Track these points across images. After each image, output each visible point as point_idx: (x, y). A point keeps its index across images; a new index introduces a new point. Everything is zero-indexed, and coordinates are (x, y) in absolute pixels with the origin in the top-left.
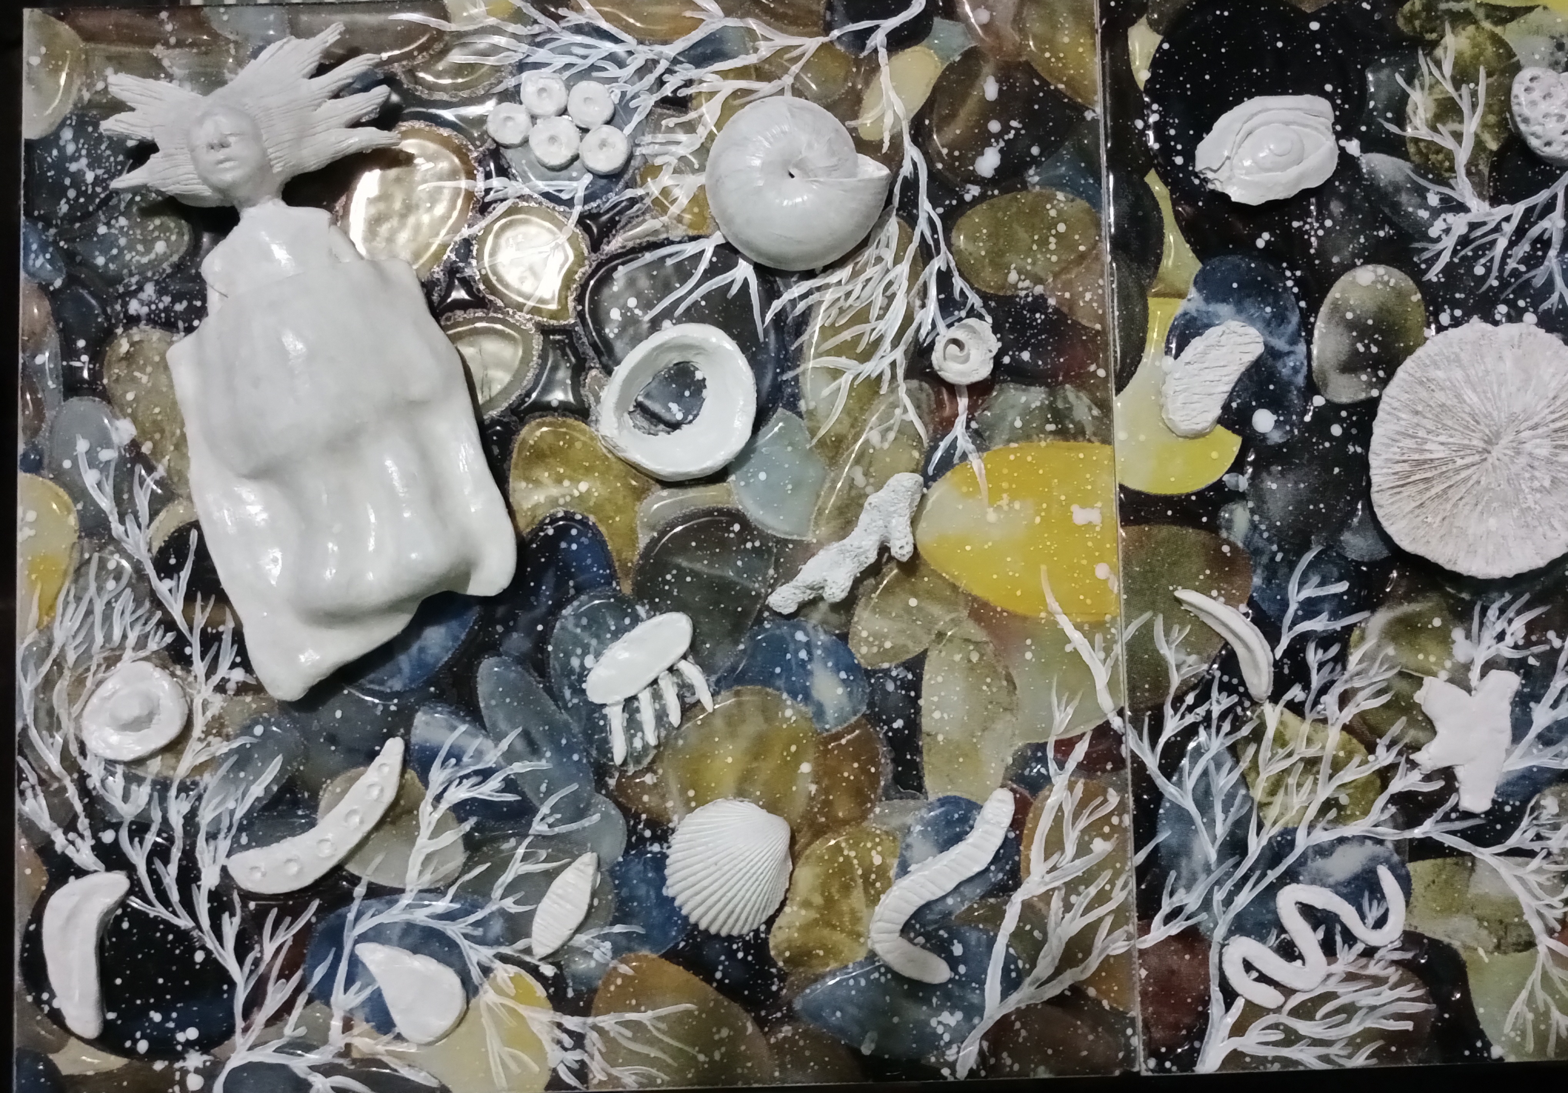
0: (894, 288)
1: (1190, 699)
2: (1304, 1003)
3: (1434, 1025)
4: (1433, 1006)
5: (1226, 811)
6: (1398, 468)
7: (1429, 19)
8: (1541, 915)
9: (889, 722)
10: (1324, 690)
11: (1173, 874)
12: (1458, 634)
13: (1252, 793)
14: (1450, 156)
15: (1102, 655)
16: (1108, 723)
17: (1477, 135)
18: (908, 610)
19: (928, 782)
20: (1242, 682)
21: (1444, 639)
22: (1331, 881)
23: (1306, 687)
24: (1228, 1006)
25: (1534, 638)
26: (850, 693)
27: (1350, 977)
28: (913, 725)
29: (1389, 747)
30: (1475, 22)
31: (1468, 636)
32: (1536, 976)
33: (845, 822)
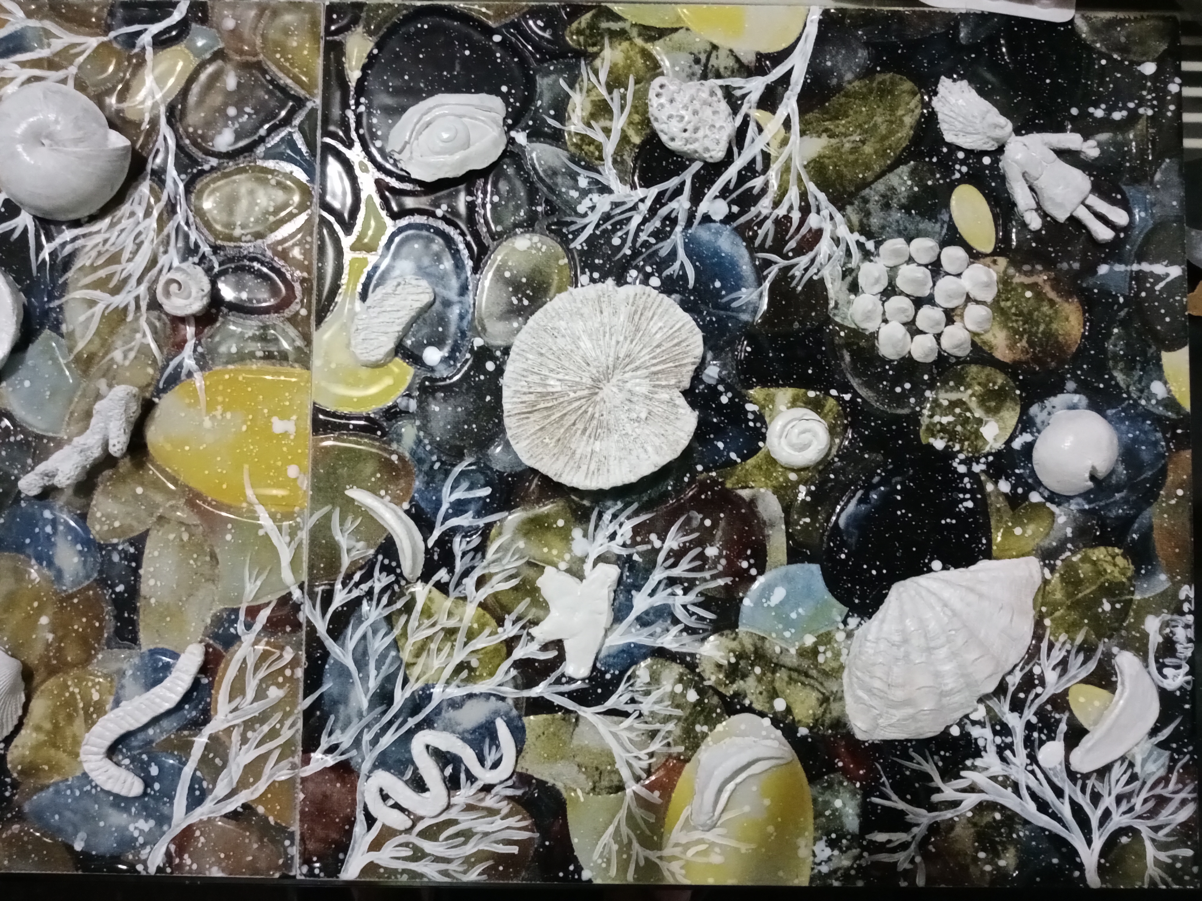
0: (142, 237)
1: (357, 577)
2: (431, 826)
3: (536, 850)
4: (537, 835)
5: (378, 668)
6: (525, 398)
7: (592, 35)
8: (630, 765)
9: (113, 586)
10: (466, 573)
11: (332, 717)
12: (577, 533)
13: (401, 655)
14: (599, 147)
15: (288, 539)
16: (290, 594)
17: (623, 131)
18: (136, 496)
19: (142, 636)
20: (399, 566)
21: (565, 536)
22: (460, 729)
23: (451, 571)
24: (369, 827)
25: (639, 539)
26: (85, 562)
27: (469, 808)
28: (133, 591)
29: (514, 623)
30: (629, 39)
31: (585, 535)
32: (622, 814)
33: (73, 665)
